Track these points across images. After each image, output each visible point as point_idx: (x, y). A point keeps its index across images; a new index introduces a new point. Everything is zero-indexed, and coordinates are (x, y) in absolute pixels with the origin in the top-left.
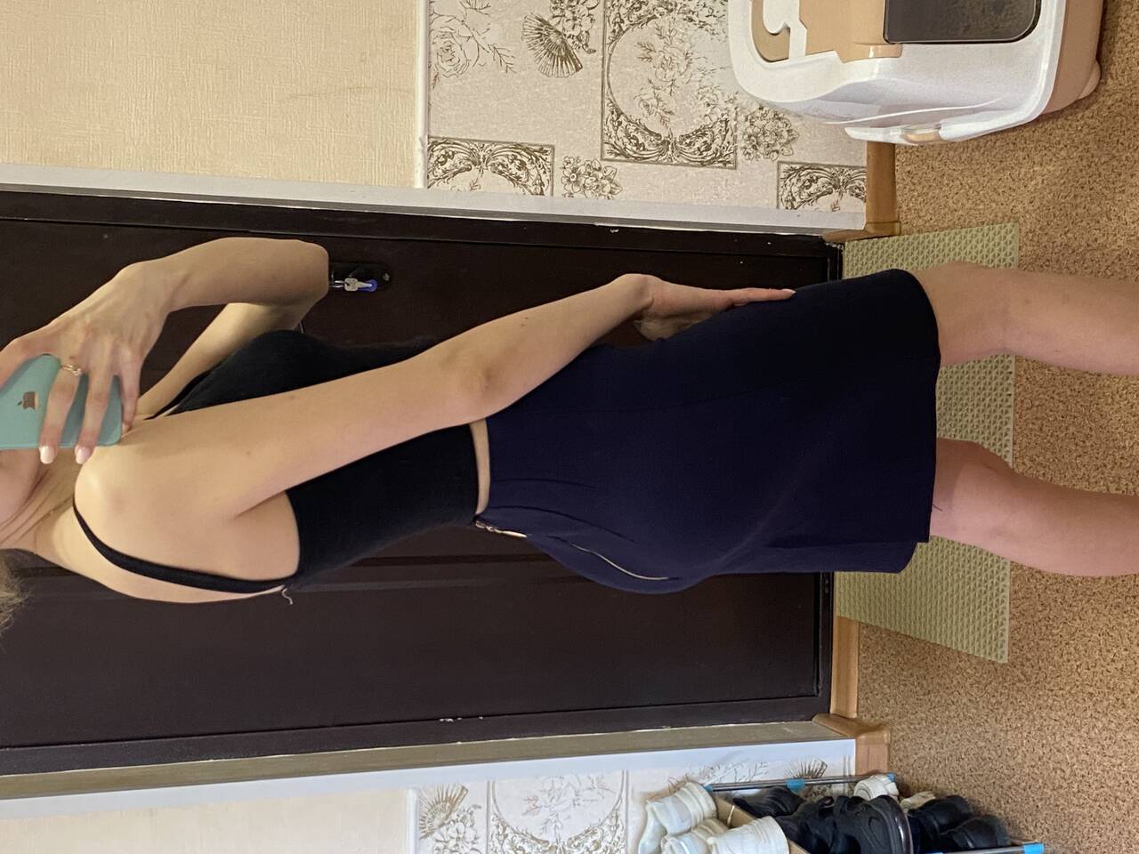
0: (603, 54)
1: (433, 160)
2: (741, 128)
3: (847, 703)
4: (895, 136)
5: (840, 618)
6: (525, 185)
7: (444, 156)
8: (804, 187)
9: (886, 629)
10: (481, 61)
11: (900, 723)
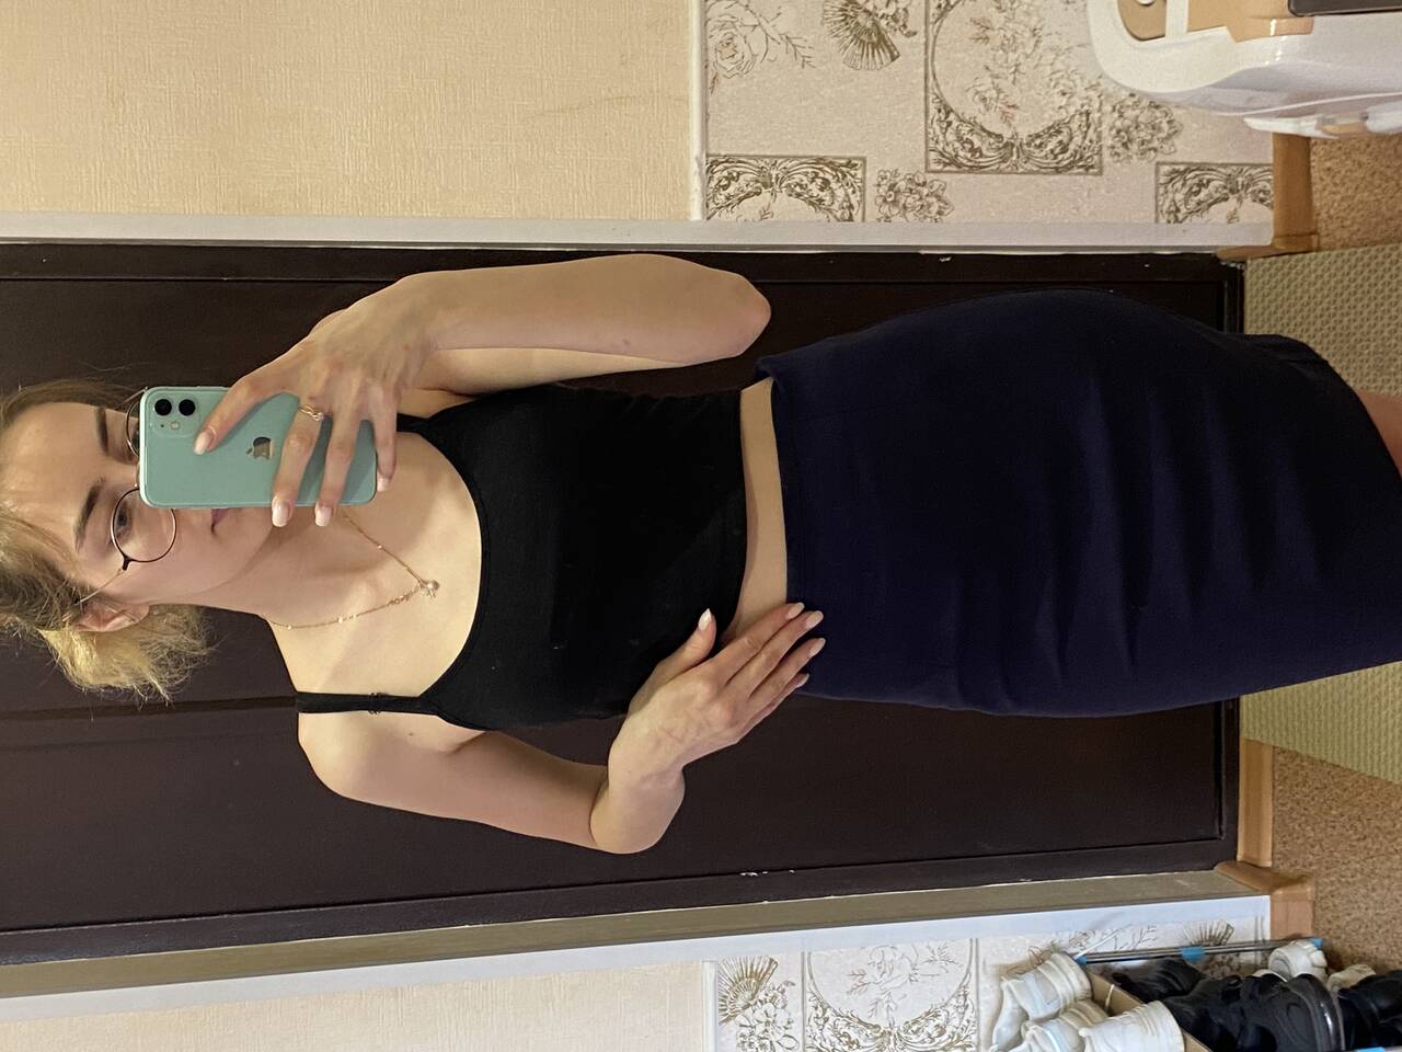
0: (927, 37)
1: (713, 184)
2: (1107, 121)
3: (1259, 850)
4: (1308, 127)
5: (1248, 741)
6: (828, 210)
7: (727, 178)
8: (1191, 193)
9: (1309, 757)
10: (770, 56)
11: (1328, 875)
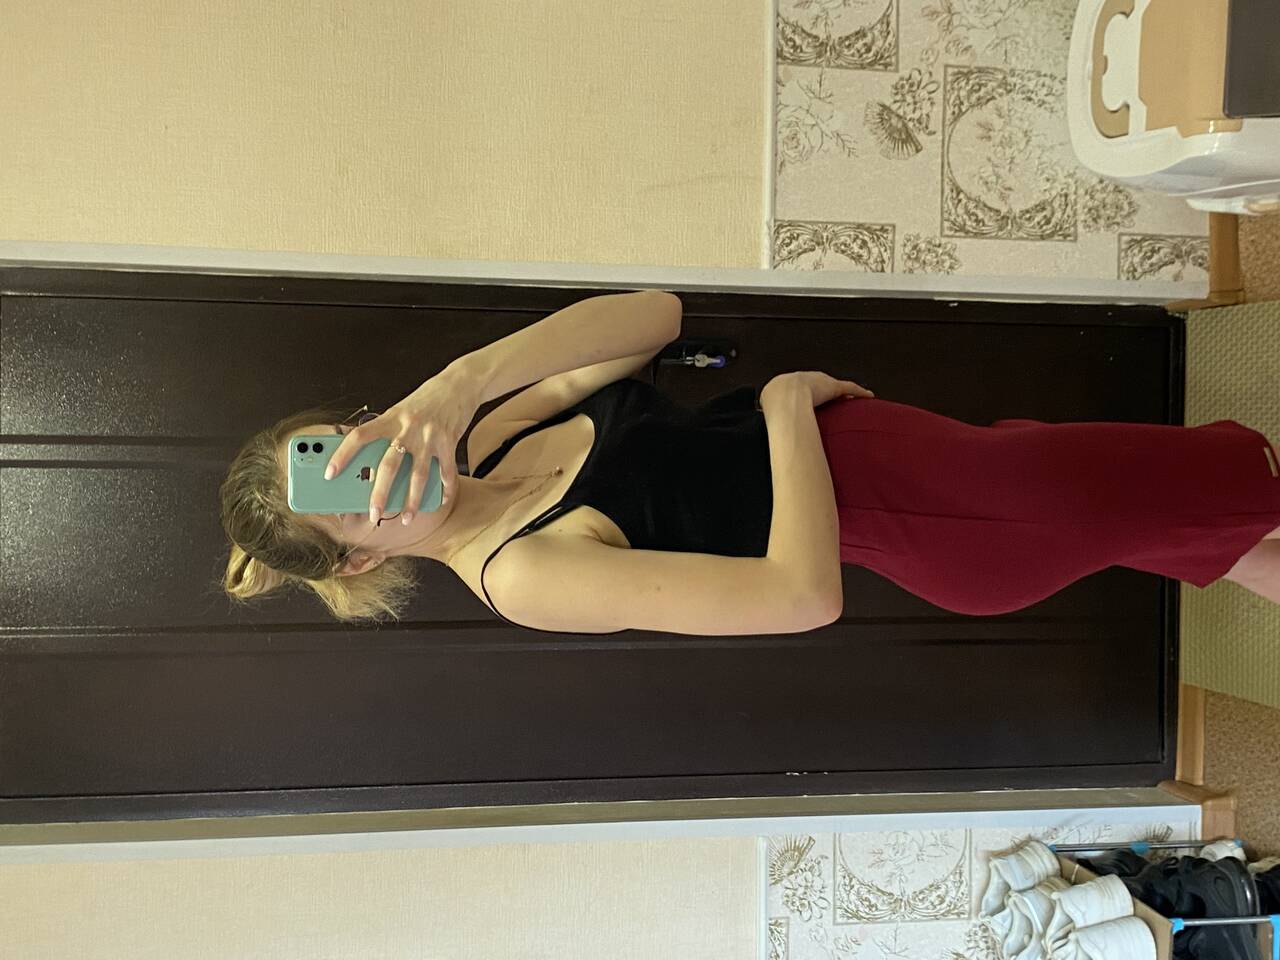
0: (943, 135)
1: (779, 242)
2: (1081, 202)
3: (1193, 772)
4: (1238, 206)
5: (1186, 686)
6: (867, 264)
7: (789, 238)
8: (1146, 258)
9: (1234, 697)
10: (825, 147)
11: (1247, 790)
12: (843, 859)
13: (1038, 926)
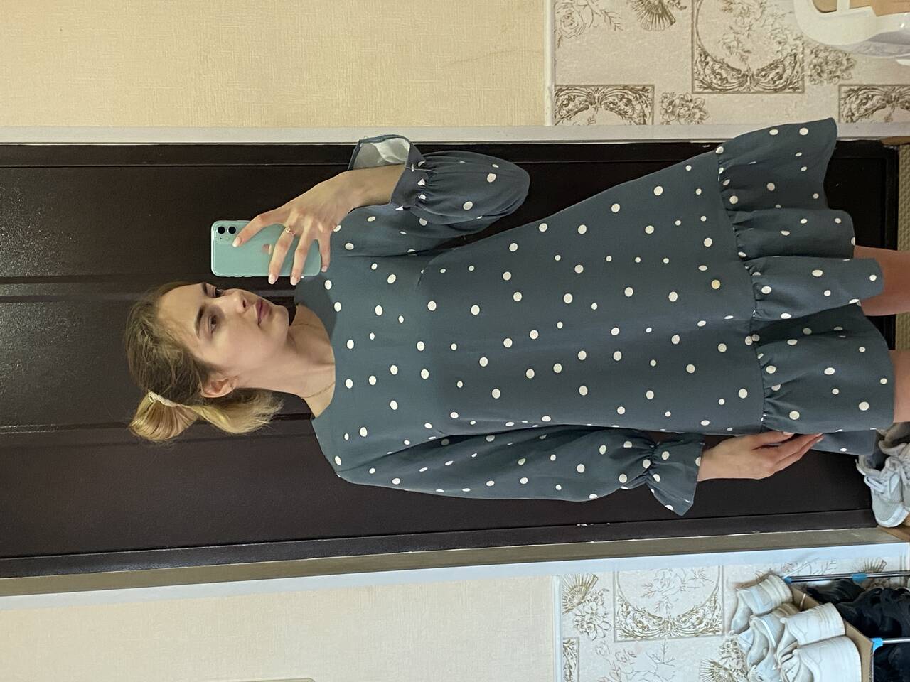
0: (693, 9)
2: (808, 60)
6: (631, 118)
8: (862, 104)
10: (595, 23)
12: (621, 591)
13: (773, 642)
